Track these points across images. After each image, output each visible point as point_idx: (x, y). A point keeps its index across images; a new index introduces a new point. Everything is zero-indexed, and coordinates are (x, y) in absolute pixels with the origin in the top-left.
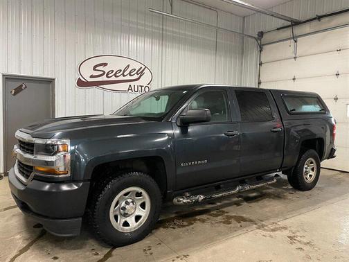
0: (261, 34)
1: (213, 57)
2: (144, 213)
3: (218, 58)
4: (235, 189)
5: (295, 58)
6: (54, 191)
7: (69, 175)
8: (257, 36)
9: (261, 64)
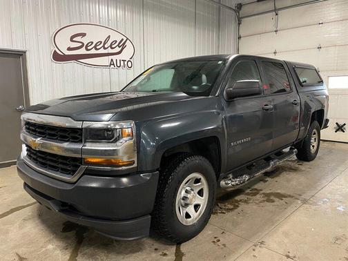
0: (240, 6)
1: (193, 30)
2: (203, 201)
3: (197, 30)
4: (269, 165)
5: (276, 31)
6: (114, 187)
7: (135, 165)
8: (234, 8)
9: (239, 38)
